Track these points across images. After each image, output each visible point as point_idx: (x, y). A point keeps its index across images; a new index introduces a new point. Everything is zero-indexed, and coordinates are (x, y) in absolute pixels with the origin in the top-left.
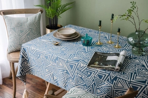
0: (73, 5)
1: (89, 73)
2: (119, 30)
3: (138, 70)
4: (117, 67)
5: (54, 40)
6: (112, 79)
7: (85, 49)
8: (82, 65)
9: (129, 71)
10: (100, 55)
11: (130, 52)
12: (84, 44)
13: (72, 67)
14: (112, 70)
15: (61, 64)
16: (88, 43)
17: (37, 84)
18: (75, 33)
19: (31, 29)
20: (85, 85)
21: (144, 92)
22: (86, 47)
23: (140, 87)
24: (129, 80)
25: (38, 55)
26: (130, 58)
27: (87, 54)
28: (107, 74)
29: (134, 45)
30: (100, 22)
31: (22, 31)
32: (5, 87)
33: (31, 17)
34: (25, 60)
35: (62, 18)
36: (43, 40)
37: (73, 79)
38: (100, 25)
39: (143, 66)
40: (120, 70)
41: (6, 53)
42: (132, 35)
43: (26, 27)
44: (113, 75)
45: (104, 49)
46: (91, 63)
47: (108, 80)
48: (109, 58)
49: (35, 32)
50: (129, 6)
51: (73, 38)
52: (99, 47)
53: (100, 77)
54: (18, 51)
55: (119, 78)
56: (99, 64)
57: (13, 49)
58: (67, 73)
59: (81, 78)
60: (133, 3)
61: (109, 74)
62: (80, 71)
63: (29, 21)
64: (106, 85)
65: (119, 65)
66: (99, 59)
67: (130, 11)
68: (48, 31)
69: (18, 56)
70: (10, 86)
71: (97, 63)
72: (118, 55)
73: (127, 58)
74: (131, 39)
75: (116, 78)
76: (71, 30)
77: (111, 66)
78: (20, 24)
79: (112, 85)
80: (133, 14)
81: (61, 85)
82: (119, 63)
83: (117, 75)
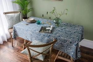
0: (32, 9)
1: (40, 35)
2: (50, 18)
3: (57, 32)
4: (50, 32)
5: (26, 23)
8: (37, 32)
9: (54, 33)
11: (55, 26)
12: (37, 24)
13: (33, 33)
14: (48, 33)
15: (29, 32)
16: (39, 23)
17: (21, 40)
18: (34, 20)
19: (17, 19)
20: (39, 39)
21: (60, 40)
23: (58, 38)
24: (54, 36)
25: (20, 29)
26: (55, 28)
27: (39, 27)
29: (56, 23)
31: (13, 20)
32: (8, 42)
33: (16, 15)
34: (15, 31)
35: (29, 14)
36: (21, 23)
37: (34, 37)
38: (43, 16)
39: (59, 30)
41: (7, 29)
42: (55, 19)
43: (14, 18)
44: (49, 35)
45: (45, 25)
46: (40, 31)
48: (47, 28)
49: (18, 20)
50: (53, 9)
51: (33, 22)
52: (43, 25)
53: (44, 36)
54: (12, 28)
56: (43, 31)
57: (10, 27)
58: (32, 35)
59: (37, 37)
62: (37, 34)
63: (15, 16)
64: (46, 38)
65: (51, 31)
66: (43, 29)
67: (53, 11)
68: (24, 20)
69: (12, 30)
70: (10, 42)
72: (50, 27)
73: (53, 28)
74: (54, 21)
75: (50, 36)
76: (32, 19)
77: (48, 31)
78: (12, 18)
79: (49, 38)
80: (54, 12)
81: (30, 40)
82: (50, 30)
83: (50, 34)
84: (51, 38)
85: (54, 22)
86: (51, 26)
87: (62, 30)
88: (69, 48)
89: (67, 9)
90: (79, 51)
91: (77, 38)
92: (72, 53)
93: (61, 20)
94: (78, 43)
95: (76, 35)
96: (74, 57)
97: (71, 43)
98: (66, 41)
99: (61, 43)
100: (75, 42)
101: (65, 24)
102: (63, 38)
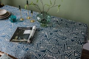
1: (12, 45)
2: (32, 12)
3: (42, 40)
6: (26, 49)
9: (37, 42)
10: (20, 30)
13: (1, 40)
14: (25, 43)
20: (12, 50)
21: (45, 58)
23: (42, 55)
24: (35, 51)
26: (39, 30)
28: (22, 47)
37: (4, 47)
38: (20, 8)
39: (46, 36)
45: (24, 24)
46: (13, 38)
47: (23, 49)
48: (26, 32)
52: (21, 23)
53: (19, 47)
55: (30, 49)
56: (18, 39)
59: (8, 46)
62: (7, 43)
64: (23, 52)
71: (17, 37)
75: (28, 49)
77: (25, 40)
79: (27, 52)
82: (30, 37)
84: (30, 53)
86: (34, 28)
93: (48, 15)
101: (57, 22)
102: (51, 57)
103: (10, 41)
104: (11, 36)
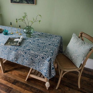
1: (6, 48)
2: (20, 27)
3: (28, 44)
4: (18, 44)
7: (4, 37)
8: (2, 44)
9: (24, 45)
10: (11, 39)
11: (26, 37)
12: (4, 34)
14: (16, 45)
16: (6, 34)
20: (5, 54)
21: (29, 54)
22: (5, 36)
23: (27, 52)
24: (23, 50)
26: (25, 39)
29: (27, 33)
30: (11, 23)
38: (11, 24)
39: (30, 42)
40: (19, 45)
42: (25, 28)
44: (16, 48)
45: (14, 36)
47: (14, 50)
48: (15, 40)
50: (24, 15)
52: (12, 35)
53: (11, 49)
55: (19, 49)
56: (10, 43)
60: (25, 13)
61: (14, 48)
62: (2, 47)
64: (13, 52)
66: (10, 41)
67: (24, 17)
72: (19, 38)
73: (23, 39)
74: (25, 30)
77: (15, 44)
79: (16, 53)
80: (25, 19)
82: (19, 42)
83: (18, 47)
84: (19, 52)
85: (24, 32)
87: (34, 41)
88: (41, 65)
89: (40, 15)
90: (53, 68)
91: (51, 51)
92: (45, 71)
93: (33, 29)
94: (51, 59)
95: (50, 48)
96: (48, 75)
97: (43, 58)
98: (37, 56)
99: (31, 59)
100: (48, 57)
101: (39, 34)
102: (34, 52)
103: (5, 44)
104: (5, 42)
